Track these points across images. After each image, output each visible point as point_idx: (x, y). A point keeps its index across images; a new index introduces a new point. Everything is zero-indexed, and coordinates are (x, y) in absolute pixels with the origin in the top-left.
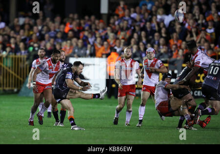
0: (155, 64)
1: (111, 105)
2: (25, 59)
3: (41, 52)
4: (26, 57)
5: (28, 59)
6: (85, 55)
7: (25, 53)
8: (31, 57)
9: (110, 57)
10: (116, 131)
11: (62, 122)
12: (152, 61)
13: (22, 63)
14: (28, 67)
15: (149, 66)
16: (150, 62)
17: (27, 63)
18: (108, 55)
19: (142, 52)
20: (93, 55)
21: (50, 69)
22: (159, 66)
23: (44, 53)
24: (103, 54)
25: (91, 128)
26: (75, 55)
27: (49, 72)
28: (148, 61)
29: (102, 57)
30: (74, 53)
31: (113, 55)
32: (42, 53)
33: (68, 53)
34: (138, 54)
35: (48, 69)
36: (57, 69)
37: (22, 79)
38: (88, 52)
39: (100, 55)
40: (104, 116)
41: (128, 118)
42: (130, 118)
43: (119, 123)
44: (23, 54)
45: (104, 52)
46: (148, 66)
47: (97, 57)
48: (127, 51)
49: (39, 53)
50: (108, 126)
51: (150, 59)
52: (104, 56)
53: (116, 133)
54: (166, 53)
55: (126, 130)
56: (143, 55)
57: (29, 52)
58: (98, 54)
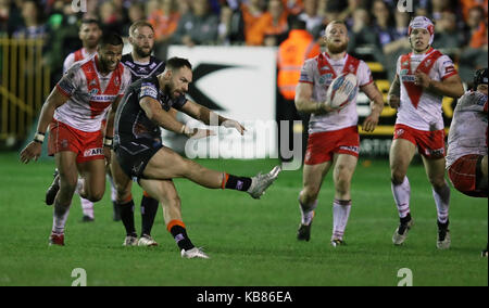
0: (431, 66)
1: (290, 185)
2: (39, 50)
3: (87, 31)
4: (40, 43)
5: (46, 49)
6: (214, 39)
7: (38, 32)
8: (57, 46)
9: (286, 45)
10: (305, 261)
11: (147, 231)
12: (424, 56)
13: (31, 60)
14: (48, 73)
15: (413, 70)
16: (417, 59)
17: (45, 61)
18: (280, 39)
19: (381, 31)
20: (237, 37)
21: (91, 88)
22: (443, 74)
23: (96, 34)
24: (266, 36)
25: (231, 252)
26: (186, 39)
27: (87, 99)
28: (413, 56)
29: (263, 44)
30: (182, 32)
31: (296, 38)
32: (90, 34)
33: (164, 32)
34: (369, 36)
35: (85, 89)
36: (112, 88)
37: (29, 109)
38: (223, 29)
39: (258, 38)
40: (269, 216)
41: (339, 224)
42: (346, 221)
43: (312, 236)
44: (32, 36)
45: (269, 31)
46: (410, 73)
47: (249, 45)
48: (333, 32)
49: (82, 34)
50: (281, 247)
51: (419, 51)
52: (270, 41)
53: (304, 265)
54: (452, 32)
55: (334, 256)
56: (385, 38)
57: (49, 30)
58: (253, 35)
